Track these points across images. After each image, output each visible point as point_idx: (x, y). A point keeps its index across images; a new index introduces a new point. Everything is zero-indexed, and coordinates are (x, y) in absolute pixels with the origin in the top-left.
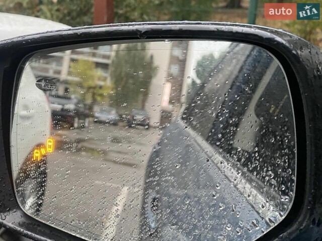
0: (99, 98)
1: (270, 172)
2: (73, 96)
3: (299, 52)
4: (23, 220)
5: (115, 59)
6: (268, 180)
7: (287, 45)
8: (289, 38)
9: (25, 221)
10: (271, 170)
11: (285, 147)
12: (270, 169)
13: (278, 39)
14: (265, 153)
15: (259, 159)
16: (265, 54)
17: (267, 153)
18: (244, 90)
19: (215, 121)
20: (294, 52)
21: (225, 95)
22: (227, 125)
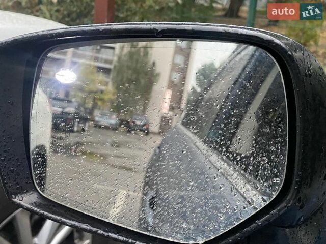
0: (99, 103)
1: (265, 158)
2: (73, 100)
3: (294, 53)
4: (40, 201)
5: (117, 64)
6: (263, 165)
7: (284, 46)
8: (286, 41)
9: (41, 202)
10: (266, 156)
11: (278, 135)
12: (265, 154)
13: (277, 41)
14: (261, 141)
15: (256, 146)
16: (265, 55)
17: (263, 141)
18: (245, 85)
19: (219, 112)
20: (289, 53)
21: (229, 89)
22: (229, 116)
